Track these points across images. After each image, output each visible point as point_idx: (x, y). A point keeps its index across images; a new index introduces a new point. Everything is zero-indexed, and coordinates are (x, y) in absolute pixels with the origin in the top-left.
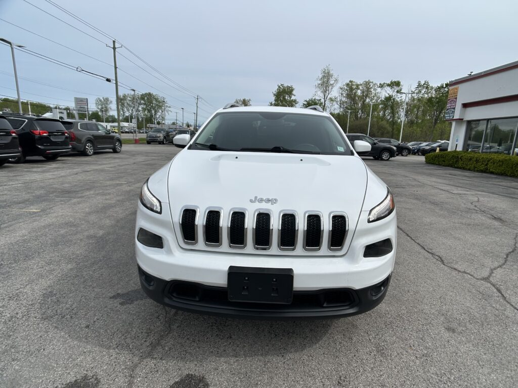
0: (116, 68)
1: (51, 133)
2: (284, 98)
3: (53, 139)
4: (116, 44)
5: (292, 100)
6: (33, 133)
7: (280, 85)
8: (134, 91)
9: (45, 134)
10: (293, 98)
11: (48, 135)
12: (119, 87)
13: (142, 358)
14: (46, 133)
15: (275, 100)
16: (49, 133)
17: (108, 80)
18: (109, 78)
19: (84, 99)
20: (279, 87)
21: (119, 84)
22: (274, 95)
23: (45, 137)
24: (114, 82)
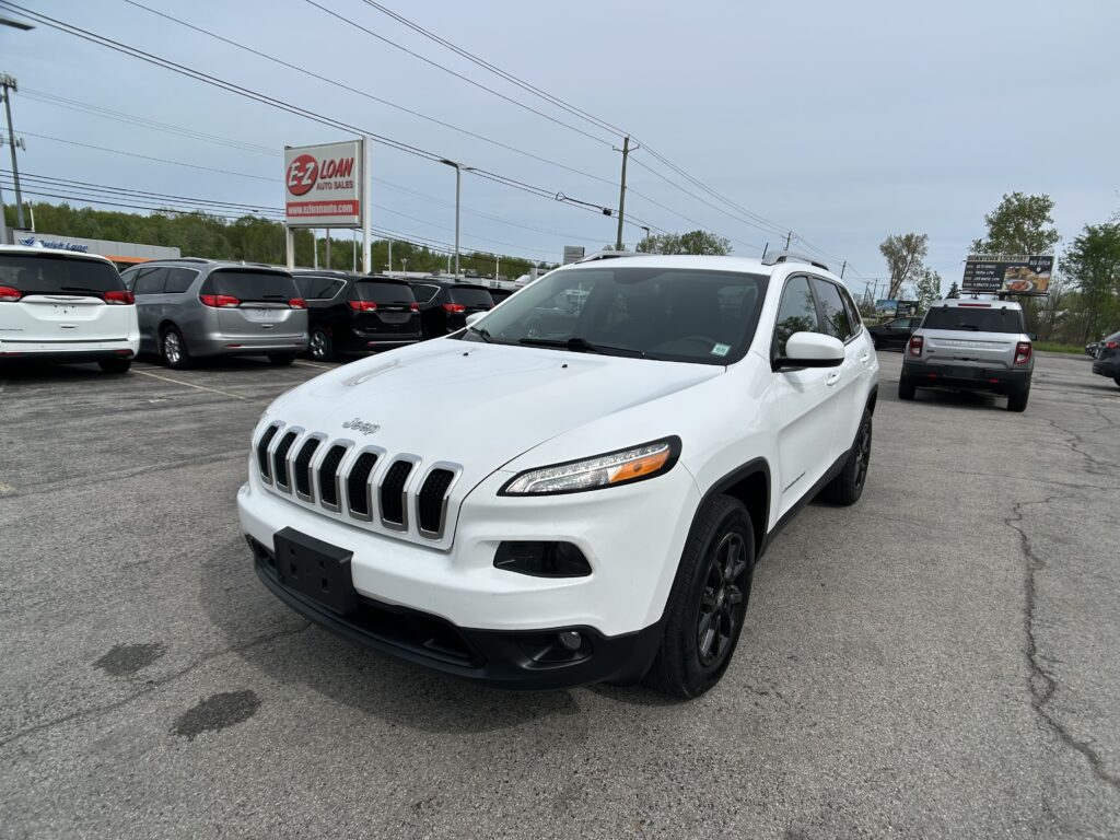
0: (623, 188)
1: (381, 308)
2: (1018, 229)
3: (383, 318)
4: (630, 143)
5: (1042, 233)
6: (349, 304)
7: (1010, 195)
8: (647, 229)
9: (371, 309)
10: (1045, 227)
11: (376, 311)
12: (624, 224)
13: (233, 648)
14: (372, 306)
15: (991, 236)
16: (379, 306)
17: (607, 212)
18: (608, 207)
19: (578, 248)
20: (1008, 201)
21: (625, 217)
22: (990, 221)
23: (370, 314)
24: (617, 215)
